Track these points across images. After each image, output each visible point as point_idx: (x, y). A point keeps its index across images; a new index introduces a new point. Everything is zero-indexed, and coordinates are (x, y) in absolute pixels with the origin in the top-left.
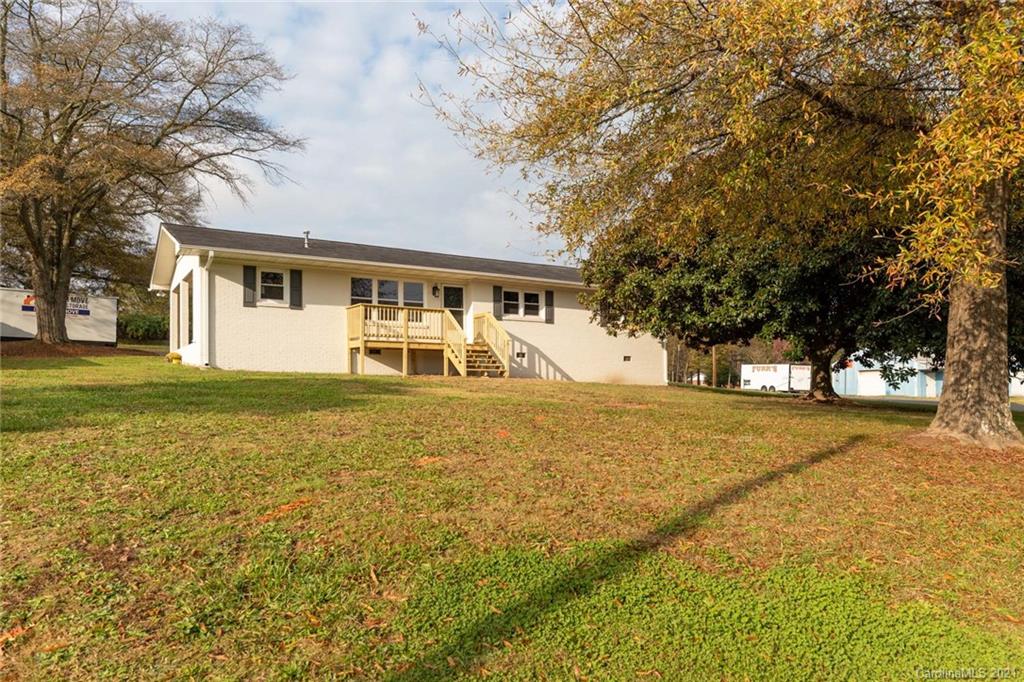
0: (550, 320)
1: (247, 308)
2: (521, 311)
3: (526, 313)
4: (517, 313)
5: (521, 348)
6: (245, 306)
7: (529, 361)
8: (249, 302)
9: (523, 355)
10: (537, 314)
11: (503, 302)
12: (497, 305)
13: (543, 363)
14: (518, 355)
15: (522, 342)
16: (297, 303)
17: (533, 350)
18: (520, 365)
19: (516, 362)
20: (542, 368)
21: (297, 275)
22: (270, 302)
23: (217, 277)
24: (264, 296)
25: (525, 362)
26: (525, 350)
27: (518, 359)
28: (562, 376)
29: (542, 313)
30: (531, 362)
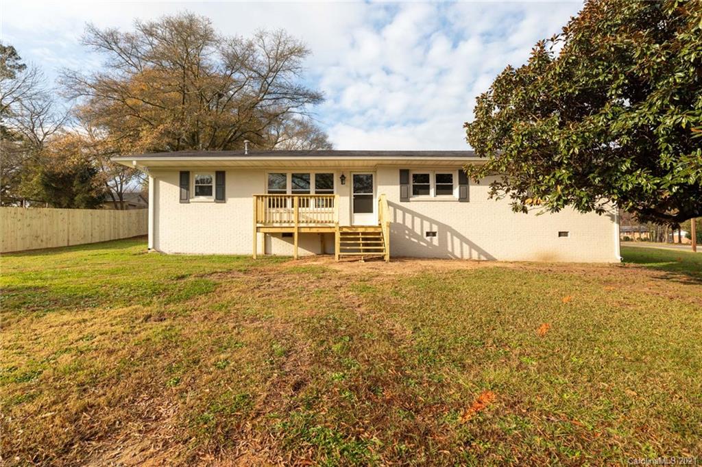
0: (464, 198)
1: (182, 204)
2: (432, 191)
3: (437, 194)
4: (428, 193)
5: (431, 227)
6: (181, 202)
7: (439, 239)
8: (184, 199)
9: (434, 234)
10: (451, 194)
11: (411, 183)
12: (405, 187)
13: (457, 241)
14: (428, 234)
15: (432, 221)
16: (221, 198)
17: (444, 228)
18: (430, 244)
19: (425, 241)
20: (456, 247)
21: (221, 175)
22: (202, 198)
23: (161, 182)
24: (197, 194)
25: (435, 241)
26: (435, 229)
27: (428, 238)
28: (479, 254)
29: (456, 191)
30: (443, 241)
